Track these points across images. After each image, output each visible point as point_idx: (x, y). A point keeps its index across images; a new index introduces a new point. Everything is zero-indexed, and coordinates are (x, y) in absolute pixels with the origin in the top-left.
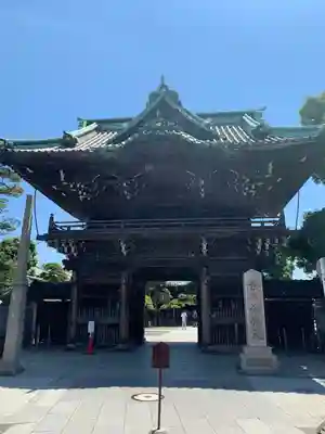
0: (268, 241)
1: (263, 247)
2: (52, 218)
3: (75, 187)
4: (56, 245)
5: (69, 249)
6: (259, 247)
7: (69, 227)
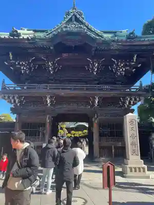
0: (133, 99)
1: (130, 103)
2: (4, 82)
3: (19, 64)
4: (6, 98)
5: (15, 101)
6: (127, 103)
7: (15, 88)
